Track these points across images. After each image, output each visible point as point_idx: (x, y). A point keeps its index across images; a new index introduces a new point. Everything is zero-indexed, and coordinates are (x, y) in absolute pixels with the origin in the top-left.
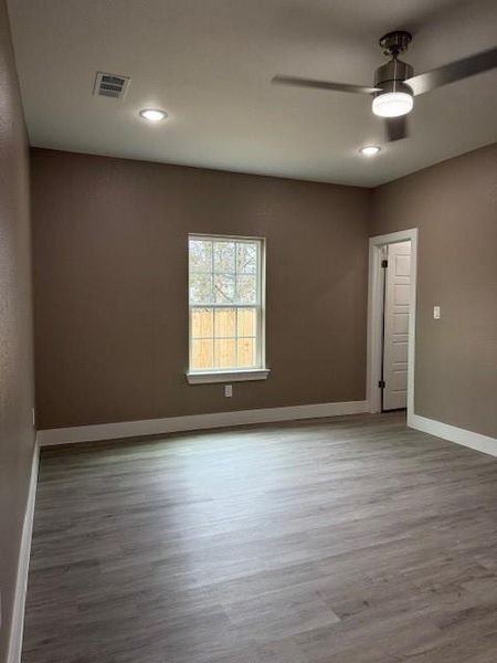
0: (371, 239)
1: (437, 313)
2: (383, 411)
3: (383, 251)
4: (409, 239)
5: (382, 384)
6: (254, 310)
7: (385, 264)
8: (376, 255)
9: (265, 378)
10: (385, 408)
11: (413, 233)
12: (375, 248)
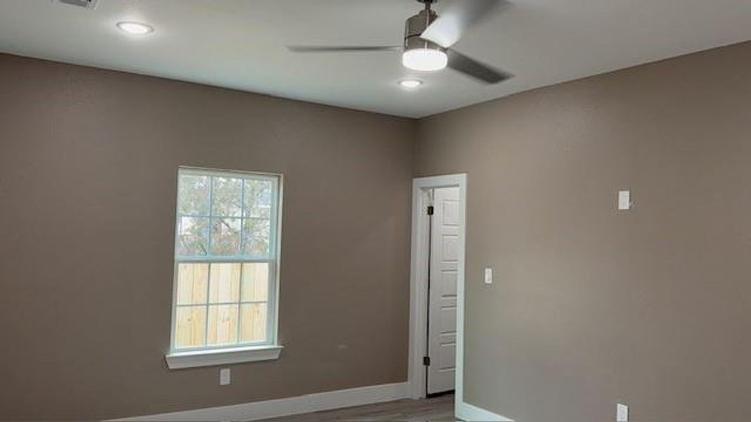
0: (415, 180)
1: (488, 276)
2: (429, 396)
3: (429, 195)
4: (457, 186)
5: (427, 361)
6: (266, 265)
7: (431, 210)
8: (420, 199)
9: (276, 357)
10: (430, 392)
11: (461, 178)
12: (420, 191)
